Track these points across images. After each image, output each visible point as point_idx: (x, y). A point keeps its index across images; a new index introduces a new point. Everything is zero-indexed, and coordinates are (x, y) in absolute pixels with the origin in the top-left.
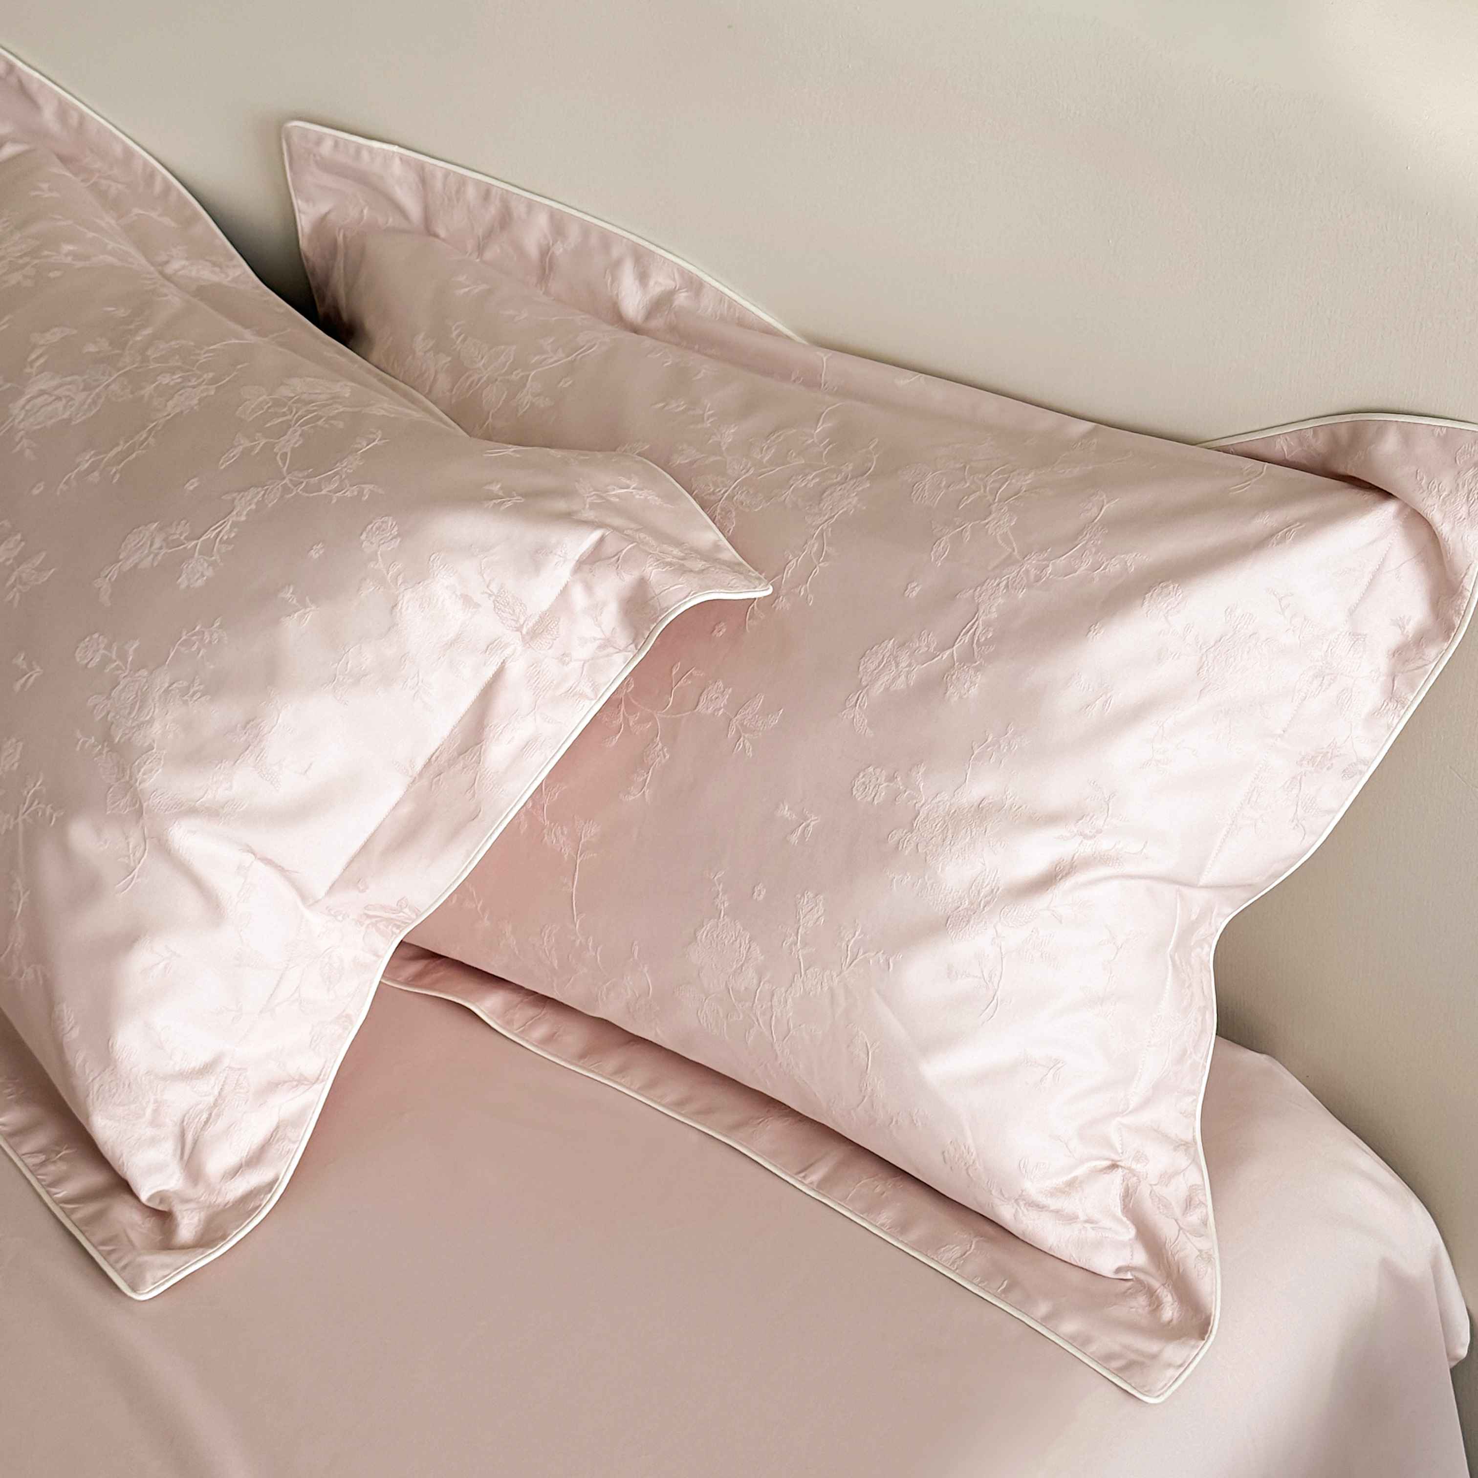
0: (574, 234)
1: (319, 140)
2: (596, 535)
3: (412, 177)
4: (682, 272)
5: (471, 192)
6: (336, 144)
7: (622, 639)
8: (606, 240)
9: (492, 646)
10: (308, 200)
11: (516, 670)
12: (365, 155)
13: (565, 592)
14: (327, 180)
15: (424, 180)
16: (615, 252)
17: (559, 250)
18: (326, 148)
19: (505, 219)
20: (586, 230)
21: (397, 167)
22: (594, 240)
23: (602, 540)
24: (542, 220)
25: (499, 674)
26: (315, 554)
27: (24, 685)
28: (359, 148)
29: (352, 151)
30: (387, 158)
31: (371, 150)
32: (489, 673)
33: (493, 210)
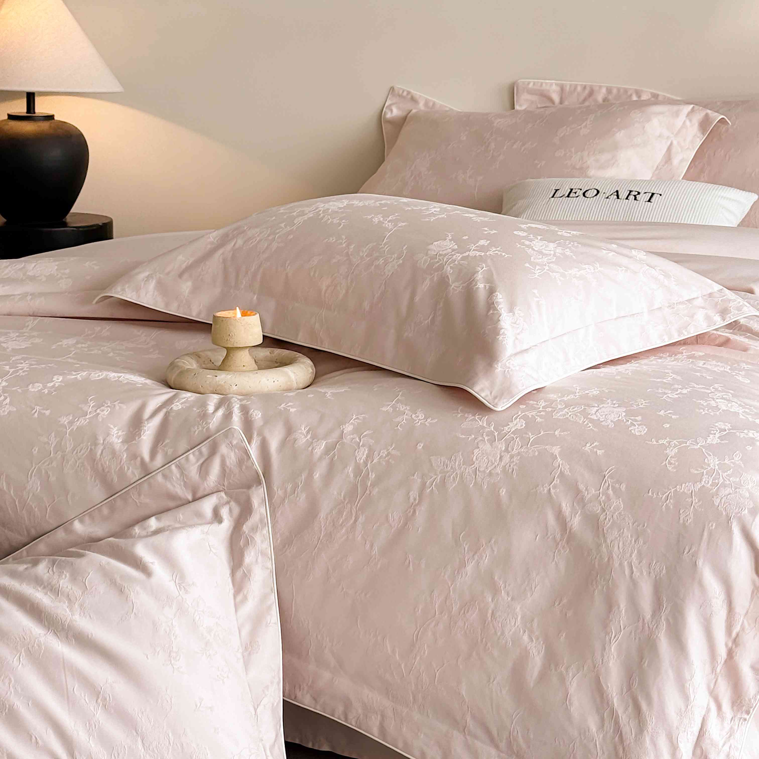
0: (615, 91)
1: (529, 83)
2: (692, 106)
3: (558, 89)
4: (651, 93)
5: (579, 89)
6: (534, 84)
7: (699, 134)
8: (626, 91)
9: (668, 138)
10: (521, 106)
11: (675, 143)
12: (544, 85)
13: (685, 122)
14: (529, 97)
15: (562, 89)
16: (629, 93)
17: (610, 97)
18: (531, 85)
19: (591, 93)
20: (619, 90)
21: (554, 87)
22: (622, 91)
23: (693, 107)
24: (604, 90)
25: (671, 144)
26: (619, 120)
27: (541, 166)
28: (542, 84)
29: (539, 84)
30: (552, 84)
31: (546, 83)
32: (669, 143)
33: (587, 92)
